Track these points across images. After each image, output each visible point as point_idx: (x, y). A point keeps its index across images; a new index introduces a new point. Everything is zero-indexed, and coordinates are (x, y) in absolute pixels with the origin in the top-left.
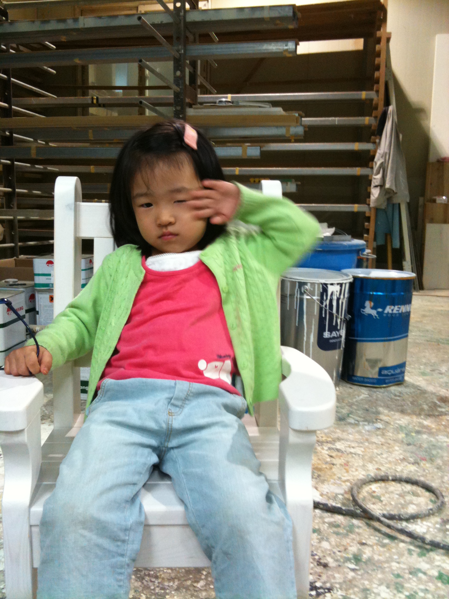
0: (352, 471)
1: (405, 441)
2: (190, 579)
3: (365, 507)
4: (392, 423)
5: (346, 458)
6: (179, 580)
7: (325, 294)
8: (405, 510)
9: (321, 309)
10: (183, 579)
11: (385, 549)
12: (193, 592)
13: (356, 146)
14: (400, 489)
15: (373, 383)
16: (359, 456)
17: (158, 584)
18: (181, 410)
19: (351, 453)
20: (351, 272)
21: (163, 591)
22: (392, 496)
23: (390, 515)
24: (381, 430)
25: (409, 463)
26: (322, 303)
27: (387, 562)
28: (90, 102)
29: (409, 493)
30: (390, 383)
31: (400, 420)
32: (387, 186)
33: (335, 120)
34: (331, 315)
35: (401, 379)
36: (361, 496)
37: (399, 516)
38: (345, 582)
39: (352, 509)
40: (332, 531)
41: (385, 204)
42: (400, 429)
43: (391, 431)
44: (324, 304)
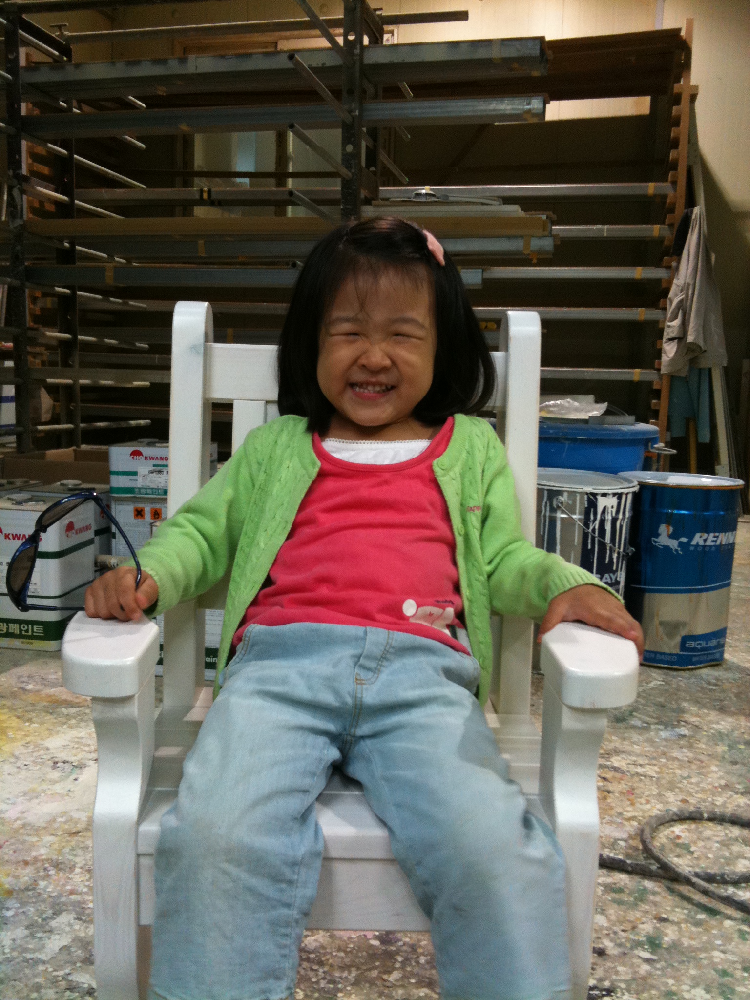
0: (641, 804)
1: (726, 756)
2: (375, 968)
3: (666, 861)
4: (705, 728)
5: (629, 782)
6: (358, 969)
7: (592, 510)
8: (732, 867)
9: (585, 536)
10: (364, 968)
11: (700, 930)
12: (382, 989)
13: (638, 273)
14: (722, 834)
15: (672, 663)
16: (651, 780)
17: (323, 975)
18: (376, 675)
19: (638, 774)
20: (635, 477)
21: (332, 986)
22: (709, 844)
23: (707, 874)
24: (687, 739)
25: (737, 793)
26: (587, 525)
27: (704, 949)
28: (197, 197)
29: (736, 840)
30: (701, 662)
31: (718, 723)
32: (690, 338)
33: (603, 230)
34: (602, 545)
35: (717, 656)
36: (657, 843)
37: (722, 875)
38: (634, 979)
39: (643, 863)
40: (610, 899)
41: (687, 368)
42: (719, 737)
43: (704, 740)
44: (591, 528)
